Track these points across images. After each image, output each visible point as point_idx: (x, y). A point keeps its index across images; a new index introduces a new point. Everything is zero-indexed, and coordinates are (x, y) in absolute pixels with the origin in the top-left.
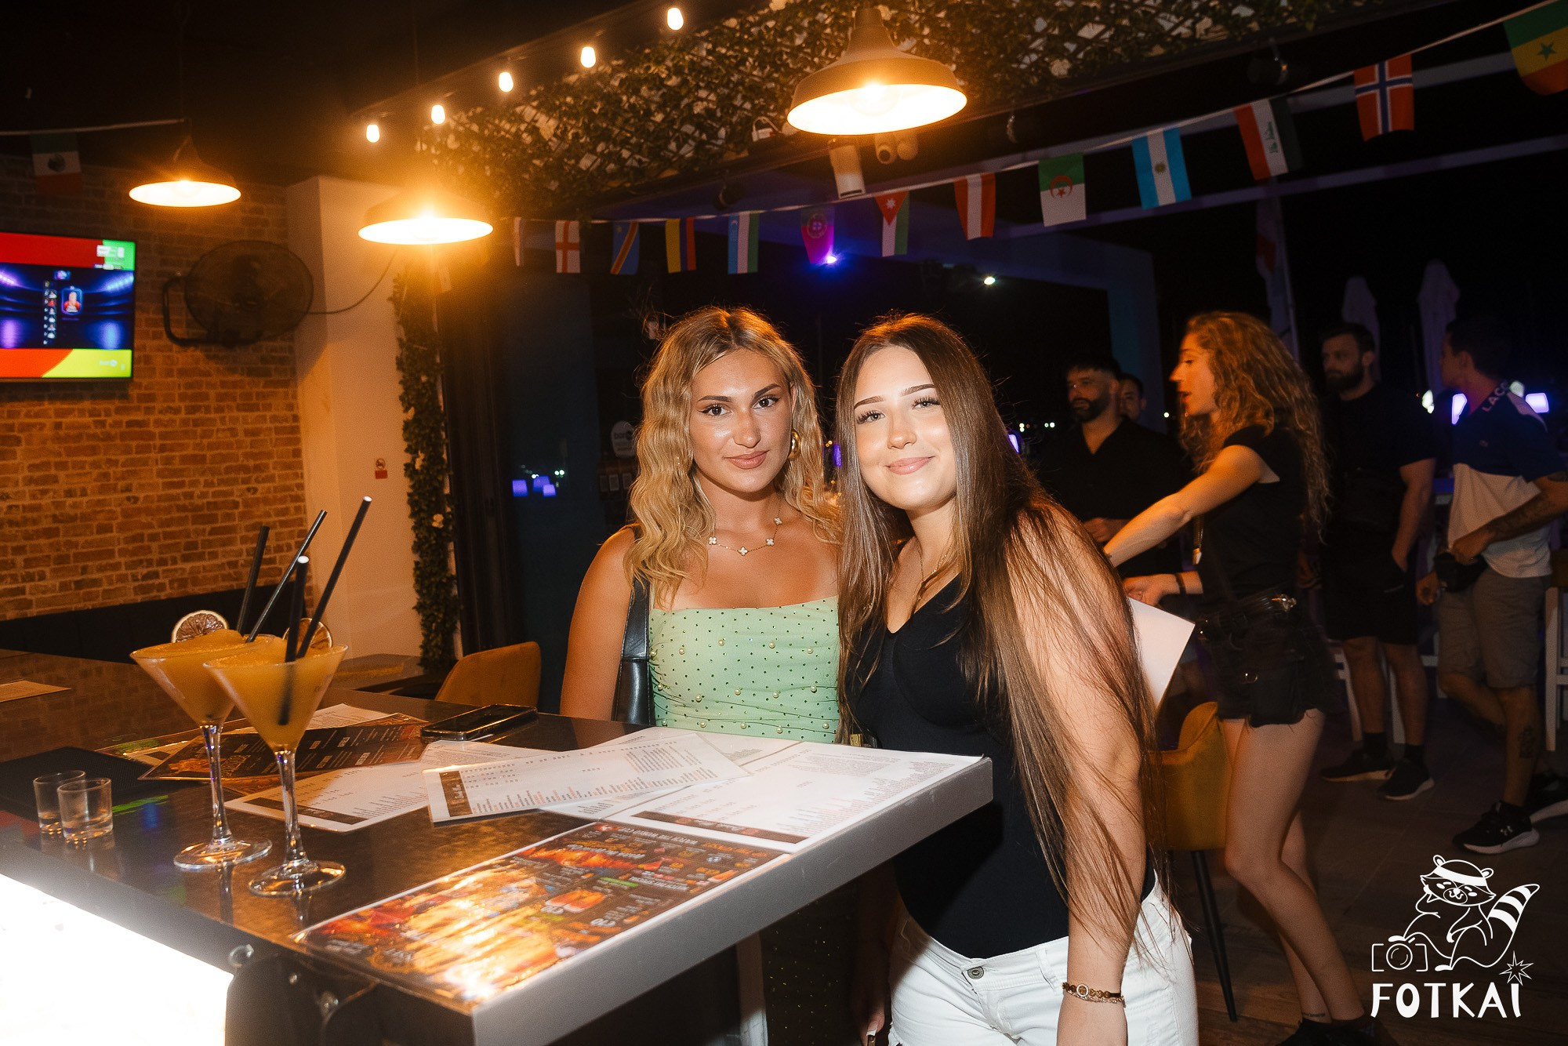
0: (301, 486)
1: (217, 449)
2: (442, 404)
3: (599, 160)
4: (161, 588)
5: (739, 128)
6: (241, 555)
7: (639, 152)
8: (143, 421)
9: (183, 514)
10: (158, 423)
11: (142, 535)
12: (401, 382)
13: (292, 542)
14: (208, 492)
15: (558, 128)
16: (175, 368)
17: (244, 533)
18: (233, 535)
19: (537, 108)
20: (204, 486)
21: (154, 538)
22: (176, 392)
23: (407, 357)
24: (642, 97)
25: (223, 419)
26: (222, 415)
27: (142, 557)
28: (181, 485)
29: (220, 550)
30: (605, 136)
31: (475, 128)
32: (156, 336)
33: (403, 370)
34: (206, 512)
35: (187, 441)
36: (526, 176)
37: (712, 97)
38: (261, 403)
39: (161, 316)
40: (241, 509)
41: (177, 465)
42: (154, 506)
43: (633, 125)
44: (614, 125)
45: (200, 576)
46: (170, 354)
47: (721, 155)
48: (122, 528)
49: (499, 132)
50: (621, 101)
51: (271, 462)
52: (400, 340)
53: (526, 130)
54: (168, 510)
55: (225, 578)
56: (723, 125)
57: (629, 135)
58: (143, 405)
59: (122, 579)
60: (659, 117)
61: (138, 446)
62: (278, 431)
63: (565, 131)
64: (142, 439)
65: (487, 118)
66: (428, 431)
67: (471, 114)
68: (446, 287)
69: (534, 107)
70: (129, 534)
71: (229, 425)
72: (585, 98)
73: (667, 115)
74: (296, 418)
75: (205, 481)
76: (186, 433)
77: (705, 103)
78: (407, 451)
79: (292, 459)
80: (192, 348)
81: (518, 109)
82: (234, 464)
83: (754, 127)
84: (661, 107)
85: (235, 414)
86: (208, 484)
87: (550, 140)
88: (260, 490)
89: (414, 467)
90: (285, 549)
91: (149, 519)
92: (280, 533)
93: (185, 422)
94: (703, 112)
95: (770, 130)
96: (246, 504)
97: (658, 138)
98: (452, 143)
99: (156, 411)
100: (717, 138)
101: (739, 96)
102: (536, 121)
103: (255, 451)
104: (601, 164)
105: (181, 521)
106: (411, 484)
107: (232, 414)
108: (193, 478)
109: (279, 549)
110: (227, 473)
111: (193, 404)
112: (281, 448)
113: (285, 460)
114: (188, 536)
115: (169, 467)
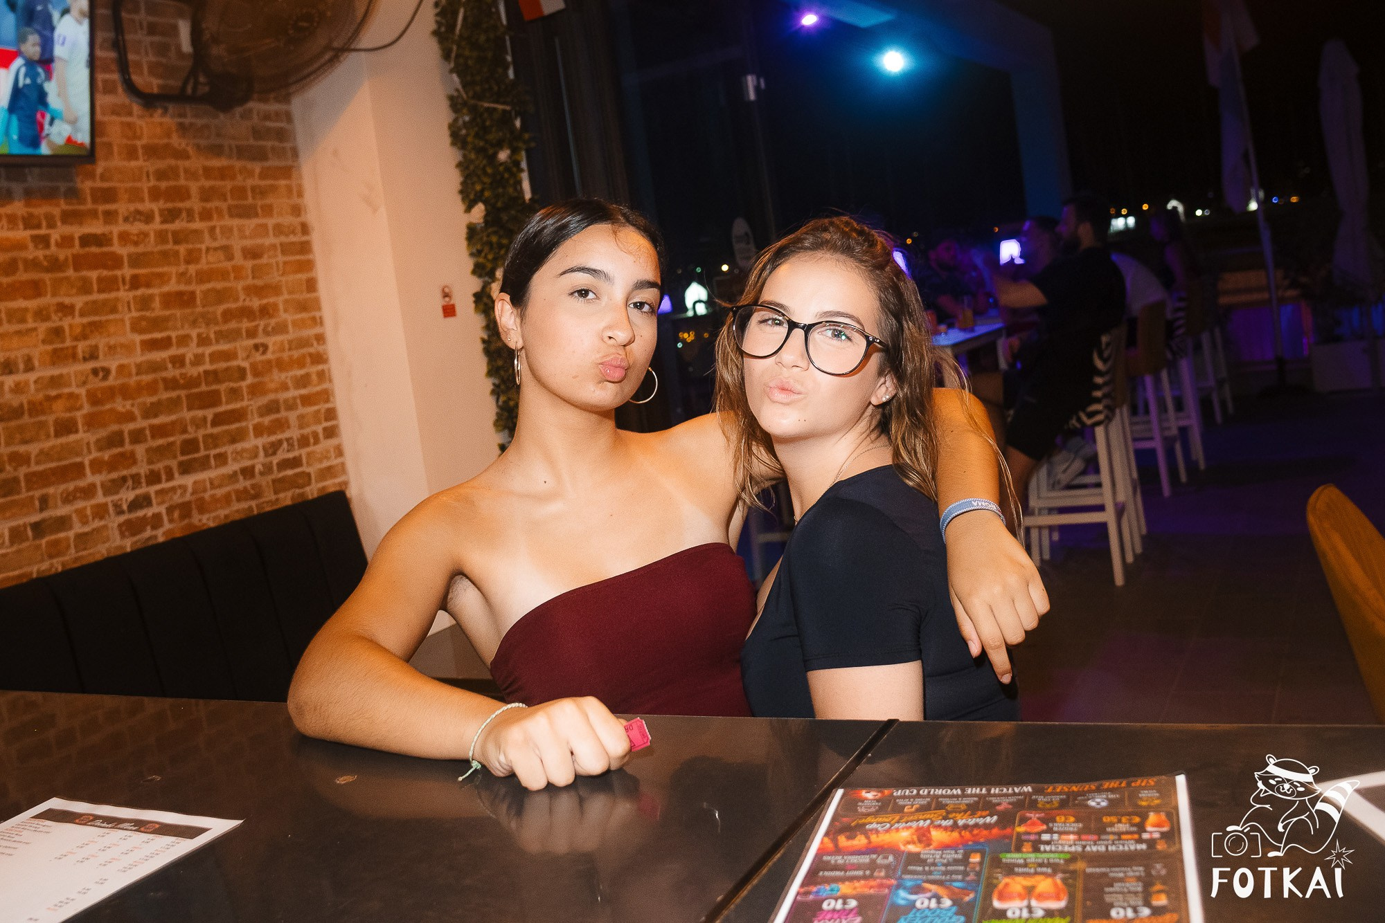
0: (320, 338)
1: (209, 281)
2: (528, 193)
4: (156, 521)
6: (256, 456)
8: (104, 235)
9: (174, 394)
10: (124, 238)
11: (120, 433)
13: (320, 430)
14: (203, 355)
16: (139, 143)
17: (257, 420)
18: (244, 424)
20: (198, 345)
21: (137, 437)
22: (145, 185)
25: (212, 230)
26: (210, 223)
27: (125, 472)
28: (165, 344)
29: (229, 449)
34: (204, 388)
35: (165, 269)
38: (258, 203)
40: (250, 380)
41: (157, 310)
42: (133, 380)
45: (207, 496)
46: (129, 119)
48: (92, 422)
51: (280, 300)
54: (152, 388)
55: (242, 495)
58: (101, 208)
59: (100, 511)
61: (100, 280)
64: (105, 267)
70: (103, 433)
71: (221, 242)
74: (305, 229)
75: (199, 335)
76: (165, 254)
78: (476, 272)
80: (160, 110)
82: (233, 306)
85: (228, 221)
86: (203, 341)
88: (271, 348)
90: (312, 440)
91: (128, 404)
92: (303, 417)
93: (161, 237)
96: (256, 371)
99: (121, 219)
103: (259, 282)
105: (174, 404)
106: (486, 322)
107: (222, 223)
108: (181, 332)
109: (304, 442)
110: (226, 321)
111: (170, 205)
112: (291, 277)
113: (296, 296)
114: (185, 431)
115: (148, 314)
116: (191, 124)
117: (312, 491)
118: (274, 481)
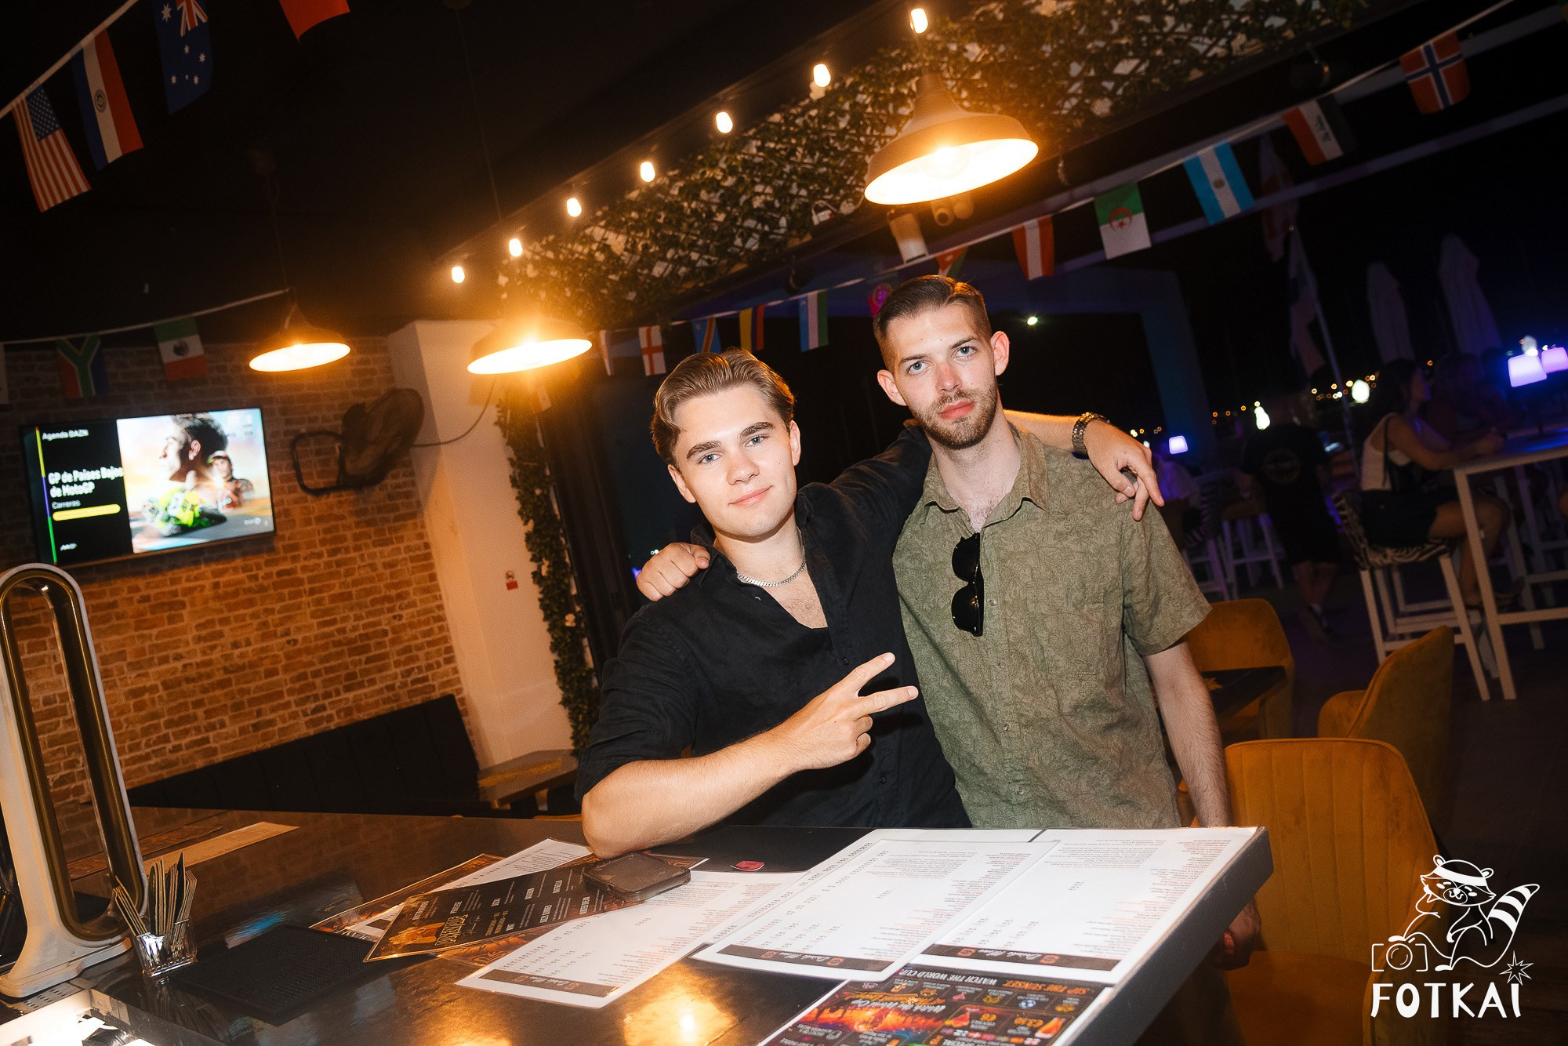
0: (440, 607)
1: (361, 584)
2: (557, 512)
3: (671, 266)
4: (330, 718)
5: (799, 214)
6: (396, 678)
7: (707, 253)
8: (291, 569)
9: (339, 649)
10: (304, 569)
11: (305, 673)
12: (517, 498)
13: (441, 660)
14: (358, 625)
15: (627, 242)
16: (312, 516)
17: (396, 658)
18: (387, 661)
19: (605, 227)
20: (355, 620)
21: (316, 674)
22: (317, 539)
23: (520, 475)
24: (702, 201)
25: (362, 556)
26: (360, 553)
27: (309, 694)
28: (333, 622)
29: (377, 676)
30: (674, 243)
31: (550, 255)
32: (291, 490)
33: (518, 487)
34: (359, 643)
35: (332, 582)
36: (605, 291)
37: (769, 190)
38: (394, 536)
39: (294, 472)
40: (390, 636)
41: (327, 604)
42: (313, 644)
43: (697, 228)
44: (679, 231)
45: (363, 703)
46: (306, 504)
47: (785, 242)
48: (286, 669)
49: (573, 255)
50: (682, 208)
51: (411, 589)
52: (510, 460)
53: (598, 249)
54: (325, 647)
55: (385, 701)
56: (783, 214)
57: (695, 238)
58: (289, 555)
59: (294, 716)
60: (721, 217)
61: (289, 593)
62: (412, 559)
63: (634, 244)
64: (292, 586)
65: (560, 244)
66: (548, 539)
67: (544, 243)
68: (546, 405)
69: (602, 227)
70: (294, 674)
71: (368, 561)
72: (649, 210)
73: (728, 214)
74: (427, 546)
75: (355, 615)
76: (331, 574)
77: (763, 197)
78: (532, 560)
79: (429, 584)
80: (325, 496)
81: (588, 231)
82: (377, 596)
83: (813, 212)
84: (721, 207)
85: (373, 550)
86: (358, 618)
87: (622, 255)
88: (405, 616)
89: (540, 574)
90: (435, 665)
91: (310, 658)
92: (428, 653)
93: (328, 565)
94: (762, 205)
95: (829, 212)
96: (394, 631)
97: (725, 235)
98: (531, 272)
99: (302, 559)
100: (779, 228)
101: (794, 185)
102: (606, 239)
103: (395, 581)
104: (673, 269)
105: (339, 655)
106: (541, 589)
107: (369, 551)
108: (343, 615)
109: (429, 667)
110: (373, 605)
111: (333, 546)
112: (418, 575)
113: (423, 585)
114: (347, 668)
115: (320, 607)
116: (346, 500)
117: (437, 694)
118: (409, 692)
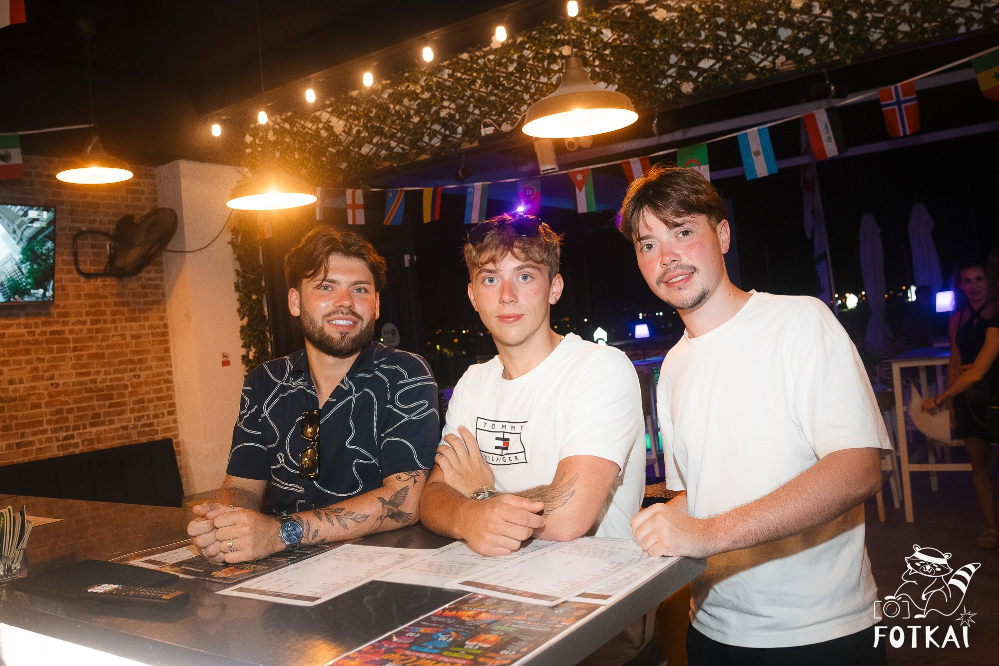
0: (170, 373)
1: (112, 349)
2: (266, 314)
3: (375, 148)
4: (76, 445)
5: (472, 127)
6: (130, 421)
7: (403, 143)
8: (62, 330)
9: (90, 394)
10: (71, 332)
11: (62, 410)
12: (238, 300)
13: (165, 411)
14: (107, 379)
15: (346, 126)
16: (82, 293)
17: (132, 406)
18: (125, 408)
19: (331, 113)
20: (104, 375)
21: (70, 411)
22: (84, 310)
23: (242, 283)
24: (404, 106)
25: (116, 328)
26: (115, 325)
27: (62, 425)
28: (89, 374)
29: (116, 418)
30: (380, 132)
31: (287, 126)
32: (69, 272)
33: (240, 291)
34: (105, 392)
35: (91, 344)
36: (324, 159)
37: (453, 106)
38: (142, 315)
39: (72, 258)
40: (130, 389)
41: (85, 360)
42: (70, 389)
43: (398, 125)
44: (384, 124)
45: (102, 437)
46: (79, 284)
47: (460, 145)
48: (48, 405)
49: (304, 129)
50: (389, 108)
51: (149, 357)
52: (237, 271)
53: (323, 128)
54: (79, 392)
55: (119, 438)
56: (460, 125)
57: (395, 131)
58: (61, 320)
59: (49, 440)
60: (416, 120)
61: (57, 348)
62: (154, 335)
63: (350, 129)
64: (60, 343)
65: (296, 120)
66: (257, 333)
67: (283, 116)
68: (269, 235)
69: (328, 112)
70: (53, 409)
71: (120, 332)
72: (364, 106)
73: (422, 118)
74: (166, 326)
75: (105, 371)
76: (91, 338)
77: (448, 110)
78: (243, 346)
79: (164, 354)
80: (94, 280)
81: (318, 114)
82: (124, 359)
83: (482, 126)
84: (417, 113)
85: (124, 324)
86: (106, 373)
87: (340, 135)
88: (142, 377)
89: (248, 357)
90: (160, 416)
91: (67, 398)
92: (157, 406)
93: (90, 331)
94: (447, 116)
95: (493, 128)
96: (133, 386)
97: (416, 134)
98: (271, 137)
99: (70, 325)
100: (456, 134)
101: (471, 105)
102: (330, 122)
103: (138, 349)
104: (376, 151)
105: (90, 399)
107: (122, 324)
108: (96, 369)
109: (156, 416)
110: (119, 365)
111: (96, 318)
112: (156, 347)
113: (159, 355)
114: (94, 409)
115: (80, 362)
116: (110, 284)
117: (158, 437)
118: (138, 433)
